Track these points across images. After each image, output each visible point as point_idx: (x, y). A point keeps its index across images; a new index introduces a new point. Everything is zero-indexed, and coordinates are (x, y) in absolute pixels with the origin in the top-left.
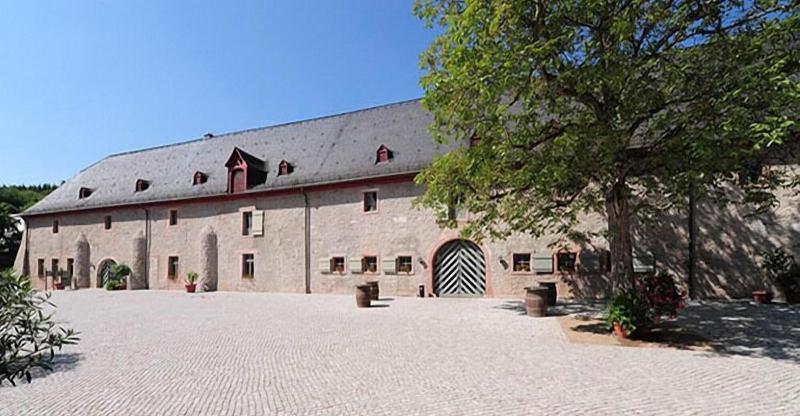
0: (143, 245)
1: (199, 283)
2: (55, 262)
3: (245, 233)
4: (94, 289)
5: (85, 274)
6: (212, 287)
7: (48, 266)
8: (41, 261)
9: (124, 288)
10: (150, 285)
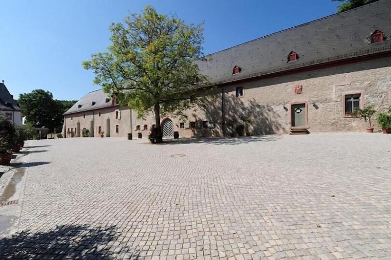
0: (92, 123)
1: (105, 135)
2: (72, 129)
3: (117, 118)
4: (81, 137)
5: (79, 133)
6: (108, 136)
7: (70, 131)
8: (69, 129)
9: (88, 137)
10: (95, 135)
